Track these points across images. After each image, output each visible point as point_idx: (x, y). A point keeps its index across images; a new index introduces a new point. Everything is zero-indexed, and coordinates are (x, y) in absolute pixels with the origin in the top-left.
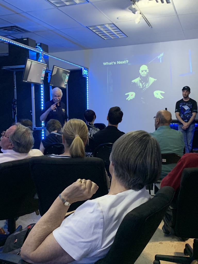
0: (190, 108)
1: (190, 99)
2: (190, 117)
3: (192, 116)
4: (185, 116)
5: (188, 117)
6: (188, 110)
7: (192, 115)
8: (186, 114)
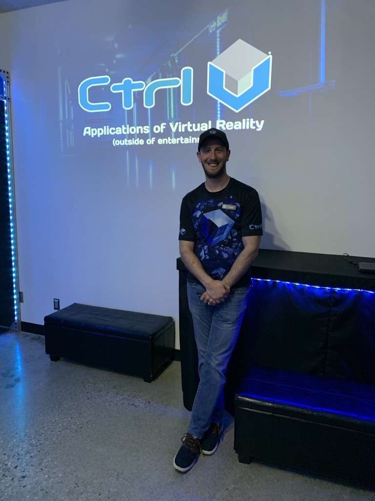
0: (232, 217)
1: (233, 181)
2: (233, 258)
3: (244, 251)
4: (217, 252)
5: (226, 256)
6: (228, 229)
7: (242, 248)
8: (219, 244)
